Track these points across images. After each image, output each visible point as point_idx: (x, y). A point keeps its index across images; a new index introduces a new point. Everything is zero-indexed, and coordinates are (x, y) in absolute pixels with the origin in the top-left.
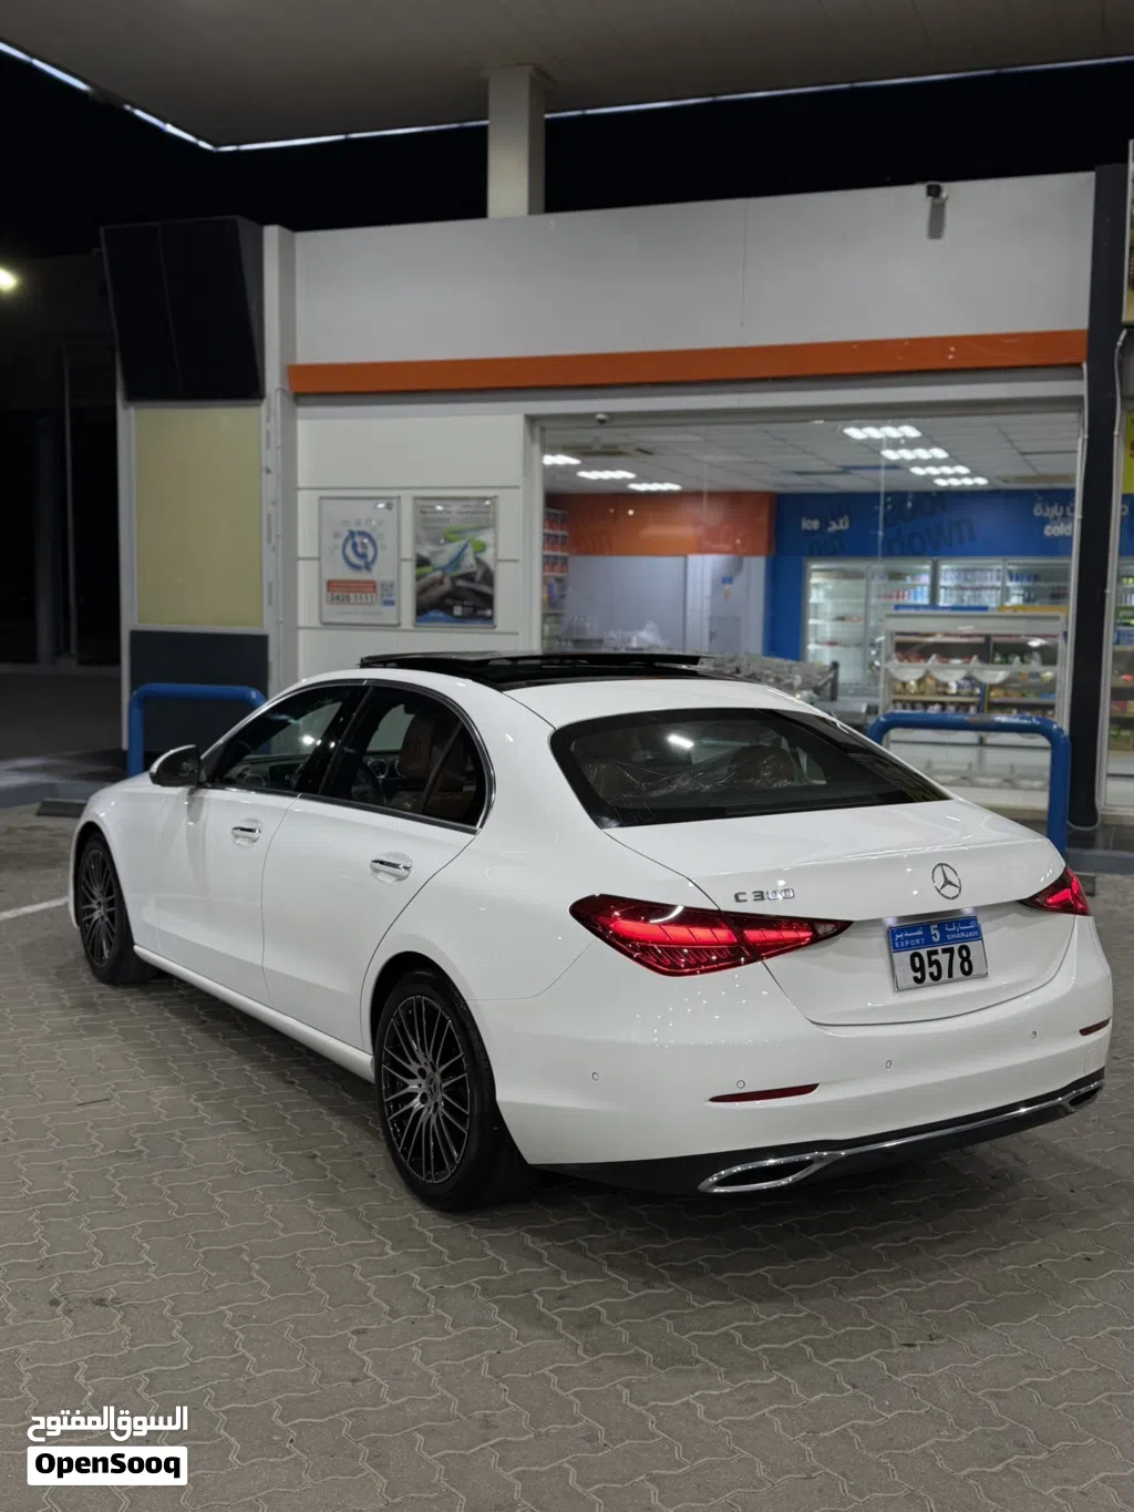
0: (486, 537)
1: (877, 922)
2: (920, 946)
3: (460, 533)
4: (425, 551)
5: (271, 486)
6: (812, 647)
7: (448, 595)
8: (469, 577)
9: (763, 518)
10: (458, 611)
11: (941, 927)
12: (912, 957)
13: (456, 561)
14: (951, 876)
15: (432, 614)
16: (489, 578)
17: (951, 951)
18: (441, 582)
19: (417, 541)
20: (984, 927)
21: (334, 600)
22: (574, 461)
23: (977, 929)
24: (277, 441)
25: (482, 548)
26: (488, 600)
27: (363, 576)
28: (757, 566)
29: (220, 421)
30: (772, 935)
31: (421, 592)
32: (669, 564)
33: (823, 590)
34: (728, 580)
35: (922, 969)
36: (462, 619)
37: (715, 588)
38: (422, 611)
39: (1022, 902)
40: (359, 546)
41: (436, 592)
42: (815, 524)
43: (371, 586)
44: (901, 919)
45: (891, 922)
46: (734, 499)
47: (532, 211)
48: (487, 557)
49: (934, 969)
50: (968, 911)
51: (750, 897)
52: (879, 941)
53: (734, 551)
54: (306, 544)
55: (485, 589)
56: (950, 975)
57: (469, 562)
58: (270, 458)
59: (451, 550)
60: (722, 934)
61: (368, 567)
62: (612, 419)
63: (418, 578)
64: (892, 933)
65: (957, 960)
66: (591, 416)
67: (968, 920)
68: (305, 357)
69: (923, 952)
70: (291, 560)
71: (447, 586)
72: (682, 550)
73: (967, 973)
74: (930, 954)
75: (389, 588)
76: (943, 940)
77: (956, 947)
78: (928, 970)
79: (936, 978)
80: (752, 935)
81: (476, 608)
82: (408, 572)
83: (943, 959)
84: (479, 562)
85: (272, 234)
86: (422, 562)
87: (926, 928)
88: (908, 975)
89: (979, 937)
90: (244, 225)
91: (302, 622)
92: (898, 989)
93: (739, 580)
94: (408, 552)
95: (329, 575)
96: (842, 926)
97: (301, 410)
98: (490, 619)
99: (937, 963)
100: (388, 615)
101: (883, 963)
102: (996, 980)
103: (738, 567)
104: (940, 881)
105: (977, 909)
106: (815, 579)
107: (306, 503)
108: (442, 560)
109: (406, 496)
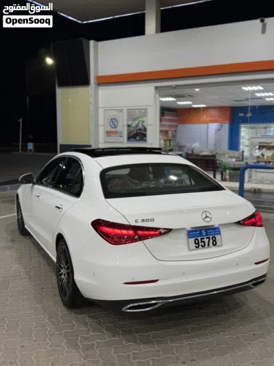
0: (144, 119)
1: (184, 229)
2: (198, 236)
3: (138, 118)
4: (130, 123)
5: (92, 107)
6: (241, 147)
7: (135, 134)
8: (140, 129)
9: (228, 113)
10: (138, 138)
11: (206, 230)
12: (195, 240)
13: (137, 126)
14: (208, 215)
15: (132, 139)
16: (145, 130)
17: (209, 238)
18: (133, 131)
19: (128, 120)
20: (222, 230)
21: (108, 136)
22: (174, 99)
23: (219, 231)
24: (93, 95)
25: (144, 122)
26: (145, 135)
27: (114, 130)
28: (226, 126)
29: (80, 91)
30: (147, 233)
31: (129, 133)
32: (203, 126)
33: (245, 132)
34: (219, 130)
35: (198, 243)
36: (139, 140)
37: (216, 132)
38: (129, 138)
39: (236, 223)
40: (114, 122)
41: (132, 134)
42: (242, 115)
43: (116, 132)
44: (193, 228)
45: (189, 229)
46: (221, 108)
47: (157, 32)
48: (145, 124)
49: (203, 244)
50: (216, 226)
51: (140, 221)
52: (184, 235)
53: (220, 122)
54: (101, 122)
55: (144, 133)
56: (208, 245)
57: (140, 126)
58: (92, 100)
59: (136, 122)
60: (131, 232)
61: (116, 127)
62: (177, 87)
63: (128, 130)
64: (189, 232)
65: (211, 241)
66: (171, 86)
67: (216, 228)
68: (101, 74)
69: (199, 238)
70: (97, 125)
71: (135, 132)
72: (207, 122)
73: (215, 245)
74: (201, 239)
75: (121, 132)
76: (207, 235)
77: (211, 237)
78: (200, 244)
79: (203, 246)
80: (140, 232)
81: (142, 138)
82: (126, 128)
83: (206, 241)
84: (143, 126)
85: (92, 42)
86: (129, 126)
87: (201, 231)
88: (193, 245)
89: (220, 234)
90: (84, 40)
91: (100, 141)
92: (190, 250)
93: (222, 130)
94: (125, 123)
95: (107, 130)
96: (169, 231)
97: (100, 88)
98: (145, 140)
99: (204, 242)
100: (121, 139)
101: (186, 241)
102: (225, 247)
103: (222, 126)
104: (204, 215)
105: (220, 225)
106: (242, 129)
107: (101, 112)
108: (134, 125)
109: (125, 109)
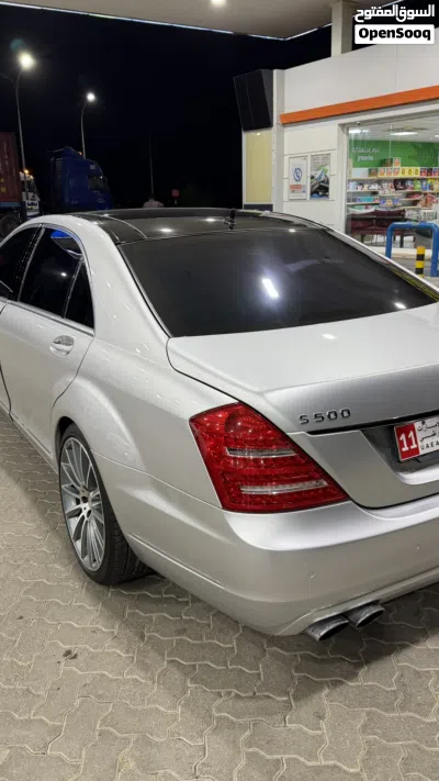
0: (327, 168)
3: (321, 167)
4: (313, 174)
5: (274, 155)
7: (318, 188)
8: (323, 182)
10: (320, 194)
13: (320, 177)
15: (314, 195)
16: (328, 182)
18: (316, 184)
19: (311, 170)
21: (292, 192)
24: (276, 140)
25: (327, 171)
26: (327, 189)
27: (298, 183)
31: (312, 187)
36: (321, 196)
38: (312, 194)
40: (297, 172)
41: (315, 187)
43: (300, 187)
48: (328, 174)
54: (286, 173)
55: (327, 185)
57: (323, 178)
58: (274, 146)
59: (319, 173)
61: (299, 180)
62: (361, 123)
63: (311, 183)
66: (356, 122)
68: (288, 110)
70: (282, 179)
71: (318, 185)
75: (305, 187)
81: (324, 192)
82: (309, 180)
84: (326, 176)
85: (275, 72)
86: (312, 177)
90: (264, 72)
91: (284, 199)
94: (309, 175)
95: (291, 184)
97: (285, 129)
98: (328, 195)
100: (304, 196)
107: (286, 160)
108: (317, 177)
109: (309, 155)
